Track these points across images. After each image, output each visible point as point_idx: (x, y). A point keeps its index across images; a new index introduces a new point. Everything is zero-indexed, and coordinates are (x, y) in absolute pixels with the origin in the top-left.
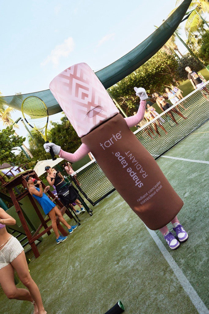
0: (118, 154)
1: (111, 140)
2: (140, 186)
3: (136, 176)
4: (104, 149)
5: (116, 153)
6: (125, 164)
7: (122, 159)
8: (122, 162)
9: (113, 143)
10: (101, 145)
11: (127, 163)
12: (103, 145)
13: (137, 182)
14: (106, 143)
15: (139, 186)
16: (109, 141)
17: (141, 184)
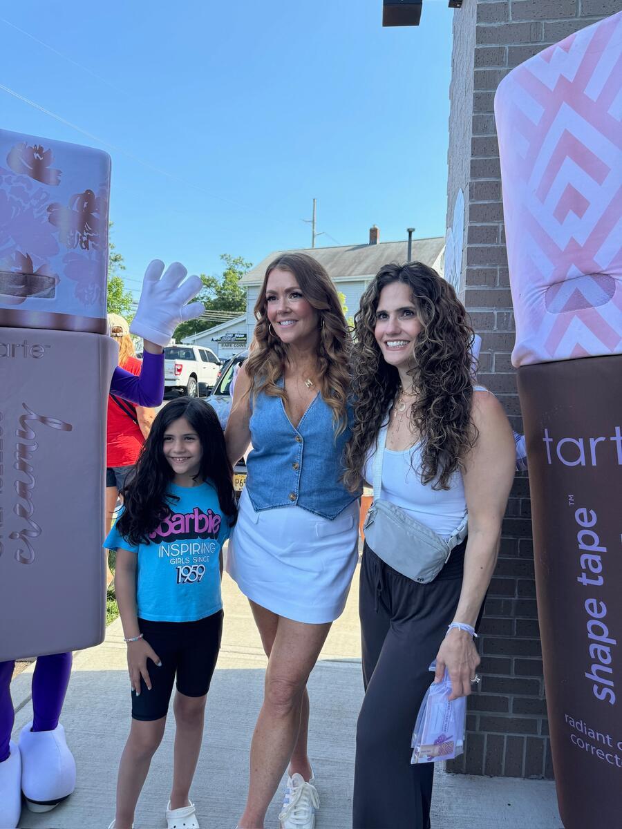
0: (590, 519)
1: (593, 443)
2: (599, 692)
3: (607, 650)
4: (550, 463)
5: (584, 510)
6: (592, 576)
7: (594, 548)
8: (586, 561)
9: (594, 464)
10: (547, 440)
11: (601, 578)
12: (553, 446)
13: (600, 673)
14: (566, 443)
15: (596, 688)
16: (580, 444)
17: (608, 696)
